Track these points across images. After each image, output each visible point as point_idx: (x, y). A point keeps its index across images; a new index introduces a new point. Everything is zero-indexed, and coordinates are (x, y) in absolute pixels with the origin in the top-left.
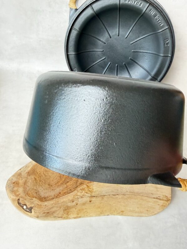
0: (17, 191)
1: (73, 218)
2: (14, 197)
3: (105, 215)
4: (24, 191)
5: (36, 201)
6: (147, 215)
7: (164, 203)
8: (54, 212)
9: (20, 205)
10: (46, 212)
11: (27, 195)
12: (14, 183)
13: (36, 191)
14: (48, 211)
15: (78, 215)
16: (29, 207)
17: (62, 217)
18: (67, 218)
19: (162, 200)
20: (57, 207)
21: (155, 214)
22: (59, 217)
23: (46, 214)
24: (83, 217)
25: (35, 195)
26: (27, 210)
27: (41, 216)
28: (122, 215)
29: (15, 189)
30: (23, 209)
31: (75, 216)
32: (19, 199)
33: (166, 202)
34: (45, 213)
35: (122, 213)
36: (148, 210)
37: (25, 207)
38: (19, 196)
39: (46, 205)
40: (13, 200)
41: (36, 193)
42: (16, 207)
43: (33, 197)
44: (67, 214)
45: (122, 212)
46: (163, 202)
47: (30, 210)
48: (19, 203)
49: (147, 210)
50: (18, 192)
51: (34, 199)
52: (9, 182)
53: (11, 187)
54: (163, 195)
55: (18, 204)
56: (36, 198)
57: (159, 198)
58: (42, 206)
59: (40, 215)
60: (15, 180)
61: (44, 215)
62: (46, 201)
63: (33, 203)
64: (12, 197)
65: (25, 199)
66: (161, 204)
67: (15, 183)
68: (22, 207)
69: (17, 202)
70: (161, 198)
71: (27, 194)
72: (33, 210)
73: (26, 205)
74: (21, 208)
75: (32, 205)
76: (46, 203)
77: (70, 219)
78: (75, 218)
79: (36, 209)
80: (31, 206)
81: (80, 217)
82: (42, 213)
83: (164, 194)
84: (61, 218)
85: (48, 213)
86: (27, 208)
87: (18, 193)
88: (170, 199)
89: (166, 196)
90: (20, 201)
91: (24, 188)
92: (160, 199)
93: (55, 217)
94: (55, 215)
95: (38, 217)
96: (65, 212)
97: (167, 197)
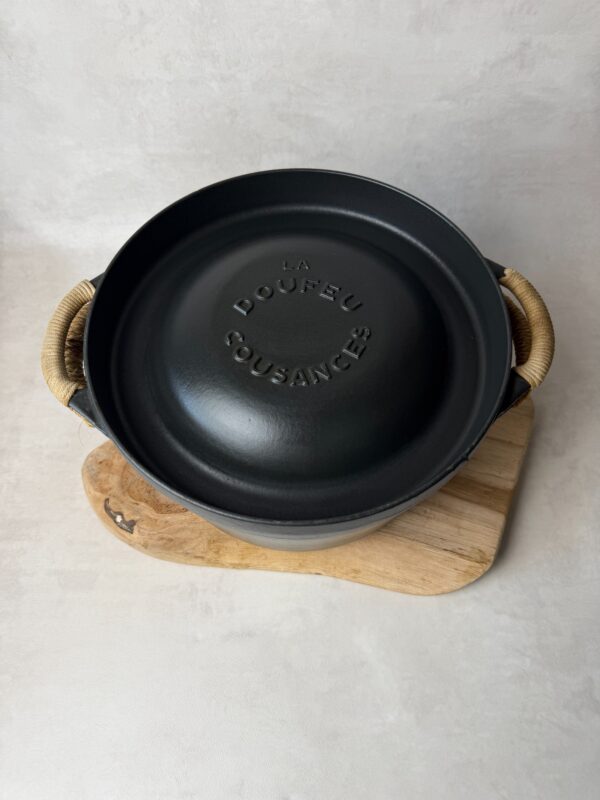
0: (106, 481)
1: (231, 564)
2: (98, 494)
3: (310, 573)
4: (122, 485)
5: (147, 511)
6: (420, 591)
7: (471, 567)
8: (185, 542)
9: (110, 513)
10: (165, 536)
11: (127, 494)
12: (101, 463)
13: (149, 488)
14: (170, 536)
15: (243, 559)
16: (127, 519)
17: (202, 558)
18: (215, 563)
19: (469, 558)
20: (193, 531)
21: (443, 593)
22: (196, 557)
23: (164, 541)
24: (256, 568)
25: (146, 496)
26: (124, 526)
27: (154, 546)
28: (354, 580)
29: (102, 476)
30: (115, 522)
31: (237, 562)
32: (107, 500)
33: (477, 564)
34: (162, 539)
35: (353, 575)
36: (426, 578)
37: (119, 519)
38: (109, 492)
39: (166, 522)
40: (95, 500)
41: (149, 492)
42: (100, 515)
43: (141, 500)
44: (217, 552)
45: (356, 571)
46: (468, 563)
47: (130, 526)
48: (107, 509)
49: (424, 580)
50: (108, 483)
51: (143, 504)
52: (90, 459)
53: (93, 470)
54: (473, 548)
55: (104, 512)
56: (146, 502)
57: (460, 552)
58: (158, 523)
59: (150, 542)
60: (103, 456)
61: (160, 542)
62: (169, 512)
63: (137, 512)
64: (93, 492)
65: (122, 502)
66: (464, 569)
67: (104, 463)
68: (114, 518)
69: (102, 505)
70: (465, 553)
71: (128, 490)
72: (135, 527)
73: (121, 514)
74: (110, 519)
75: (136, 518)
76: (168, 517)
77: (223, 566)
78: (235, 566)
79: (145, 526)
80: (132, 518)
81: (247, 567)
82: (156, 537)
83: (477, 545)
84: (200, 561)
85: (171, 540)
86: (123, 521)
87: (106, 487)
88: (492, 558)
89: (480, 551)
90: (111, 504)
91: (122, 477)
92: (461, 555)
93: (187, 554)
94: (187, 548)
95: (145, 546)
96: (212, 546)
97: (484, 553)
